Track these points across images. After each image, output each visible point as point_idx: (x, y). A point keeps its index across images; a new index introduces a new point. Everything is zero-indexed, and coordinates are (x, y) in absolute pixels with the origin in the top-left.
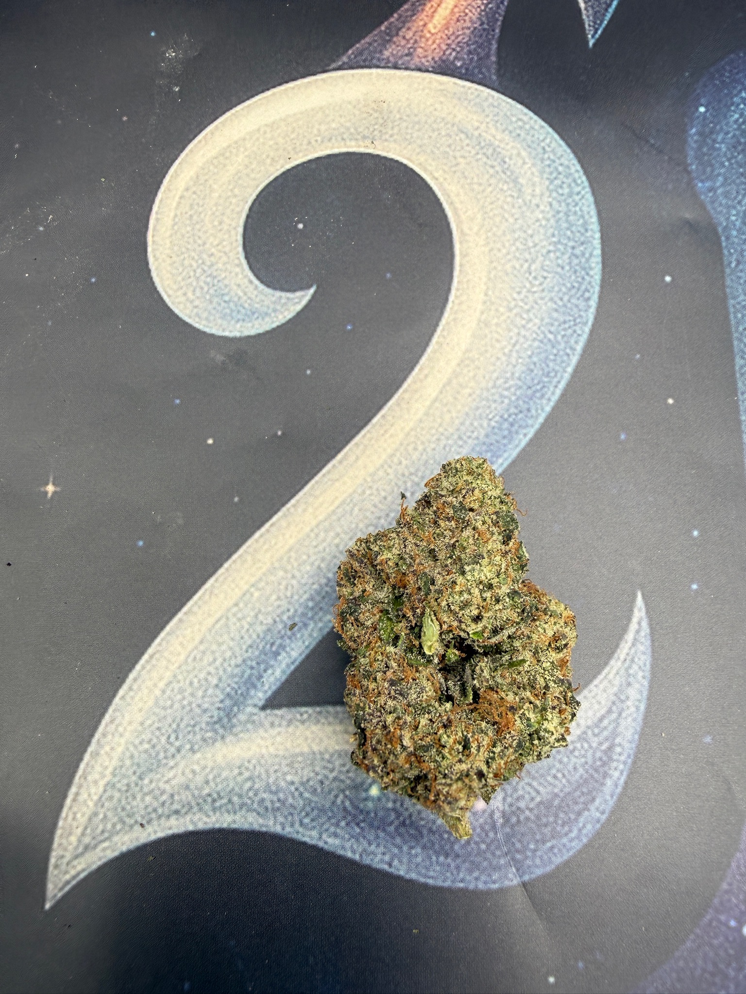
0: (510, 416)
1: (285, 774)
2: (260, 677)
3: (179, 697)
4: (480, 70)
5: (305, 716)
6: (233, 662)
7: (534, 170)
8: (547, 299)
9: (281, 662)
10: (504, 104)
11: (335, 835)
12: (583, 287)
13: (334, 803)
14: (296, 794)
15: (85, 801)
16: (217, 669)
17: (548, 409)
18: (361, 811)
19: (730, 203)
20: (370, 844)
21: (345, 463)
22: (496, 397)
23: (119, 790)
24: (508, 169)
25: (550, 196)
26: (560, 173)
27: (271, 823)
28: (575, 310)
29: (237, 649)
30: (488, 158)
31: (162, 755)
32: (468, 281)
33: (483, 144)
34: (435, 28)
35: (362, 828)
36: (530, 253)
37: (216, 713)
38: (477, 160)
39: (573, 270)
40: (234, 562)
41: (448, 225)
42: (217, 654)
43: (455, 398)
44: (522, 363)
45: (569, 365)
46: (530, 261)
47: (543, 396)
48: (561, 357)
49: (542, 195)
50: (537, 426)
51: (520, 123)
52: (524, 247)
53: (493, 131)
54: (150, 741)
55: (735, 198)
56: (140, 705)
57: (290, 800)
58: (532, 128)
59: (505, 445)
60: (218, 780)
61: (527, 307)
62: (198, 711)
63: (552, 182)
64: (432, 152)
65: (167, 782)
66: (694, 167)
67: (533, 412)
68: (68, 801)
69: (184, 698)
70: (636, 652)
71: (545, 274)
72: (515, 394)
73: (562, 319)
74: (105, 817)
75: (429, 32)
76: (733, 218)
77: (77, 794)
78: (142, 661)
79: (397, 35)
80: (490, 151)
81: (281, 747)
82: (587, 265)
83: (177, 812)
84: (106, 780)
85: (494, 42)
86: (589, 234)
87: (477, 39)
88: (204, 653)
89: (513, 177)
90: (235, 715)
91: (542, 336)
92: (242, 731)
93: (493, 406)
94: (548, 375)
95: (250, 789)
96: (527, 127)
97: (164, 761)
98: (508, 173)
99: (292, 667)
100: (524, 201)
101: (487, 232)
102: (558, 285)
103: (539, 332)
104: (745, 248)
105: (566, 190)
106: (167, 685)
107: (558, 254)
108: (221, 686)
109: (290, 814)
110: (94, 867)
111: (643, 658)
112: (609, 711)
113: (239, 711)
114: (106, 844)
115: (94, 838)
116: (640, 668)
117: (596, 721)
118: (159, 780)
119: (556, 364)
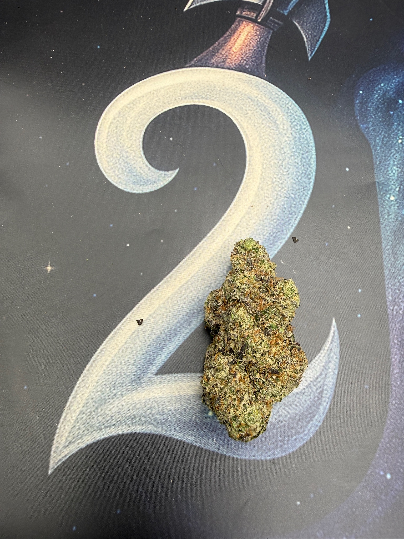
0: (274, 233)
1: (167, 406)
2: (154, 360)
3: (115, 369)
4: (257, 69)
5: (176, 378)
6: (141, 353)
7: (284, 117)
8: (290, 178)
9: (164, 353)
10: (269, 86)
11: (192, 435)
12: (308, 173)
13: (191, 420)
14: (172, 416)
15: (70, 421)
16: (133, 356)
17: (292, 230)
18: (204, 424)
19: (376, 134)
20: (209, 439)
21: (194, 256)
22: (267, 224)
23: (86, 415)
24: (271, 116)
25: (291, 130)
26: (296, 119)
27: (160, 430)
28: (304, 184)
29: (143, 347)
30: (262, 111)
31: (107, 397)
32: (253, 169)
33: (259, 104)
34: (236, 49)
35: (205, 432)
36: (282, 157)
37: (133, 377)
38: (257, 112)
39: (302, 165)
40: (141, 304)
41: (243, 141)
42: (134, 349)
43: (248, 225)
44: (279, 208)
45: (301, 209)
46: (282, 160)
47: (289, 224)
48: (298, 205)
49: (288, 129)
50: (286, 239)
51: (277, 96)
52: (279, 154)
53: (264, 98)
54: (101, 391)
55: (378, 132)
56: (97, 373)
57: (169, 419)
58: (282, 98)
59: (271, 248)
60: (135, 409)
61: (281, 182)
62: (124, 376)
63: (292, 123)
64: (235, 107)
65: (109, 411)
66: (358, 118)
67: (285, 232)
68: (62, 420)
70: (333, 347)
71: (289, 166)
72: (276, 223)
73: (297, 188)
74: (79, 427)
75: (233, 51)
76: (378, 141)
77: (66, 417)
78: (97, 353)
79: (218, 52)
80: (263, 108)
81: (165, 393)
82: (309, 163)
83: (114, 425)
84: (80, 410)
85: (264, 57)
86: (310, 148)
87: (256, 55)
88: (127, 348)
89: (274, 121)
90: (142, 378)
91: (288, 196)
92: (146, 386)
93: (266, 228)
94: (291, 214)
95: (150, 413)
96: (280, 97)
97: (108, 400)
98: (271, 119)
99: (170, 355)
100: (279, 132)
101: (262, 146)
102: (296, 172)
103: (287, 194)
104: (383, 155)
105: (299, 127)
106: (110, 364)
107: (296, 157)
108: (135, 364)
109: (170, 425)
110: (74, 452)
111: (336, 349)
112: (321, 374)
113: (144, 376)
114: (80, 441)
115: (74, 438)
116: (335, 354)
117: (315, 378)
118: (105, 409)
119: (295, 209)
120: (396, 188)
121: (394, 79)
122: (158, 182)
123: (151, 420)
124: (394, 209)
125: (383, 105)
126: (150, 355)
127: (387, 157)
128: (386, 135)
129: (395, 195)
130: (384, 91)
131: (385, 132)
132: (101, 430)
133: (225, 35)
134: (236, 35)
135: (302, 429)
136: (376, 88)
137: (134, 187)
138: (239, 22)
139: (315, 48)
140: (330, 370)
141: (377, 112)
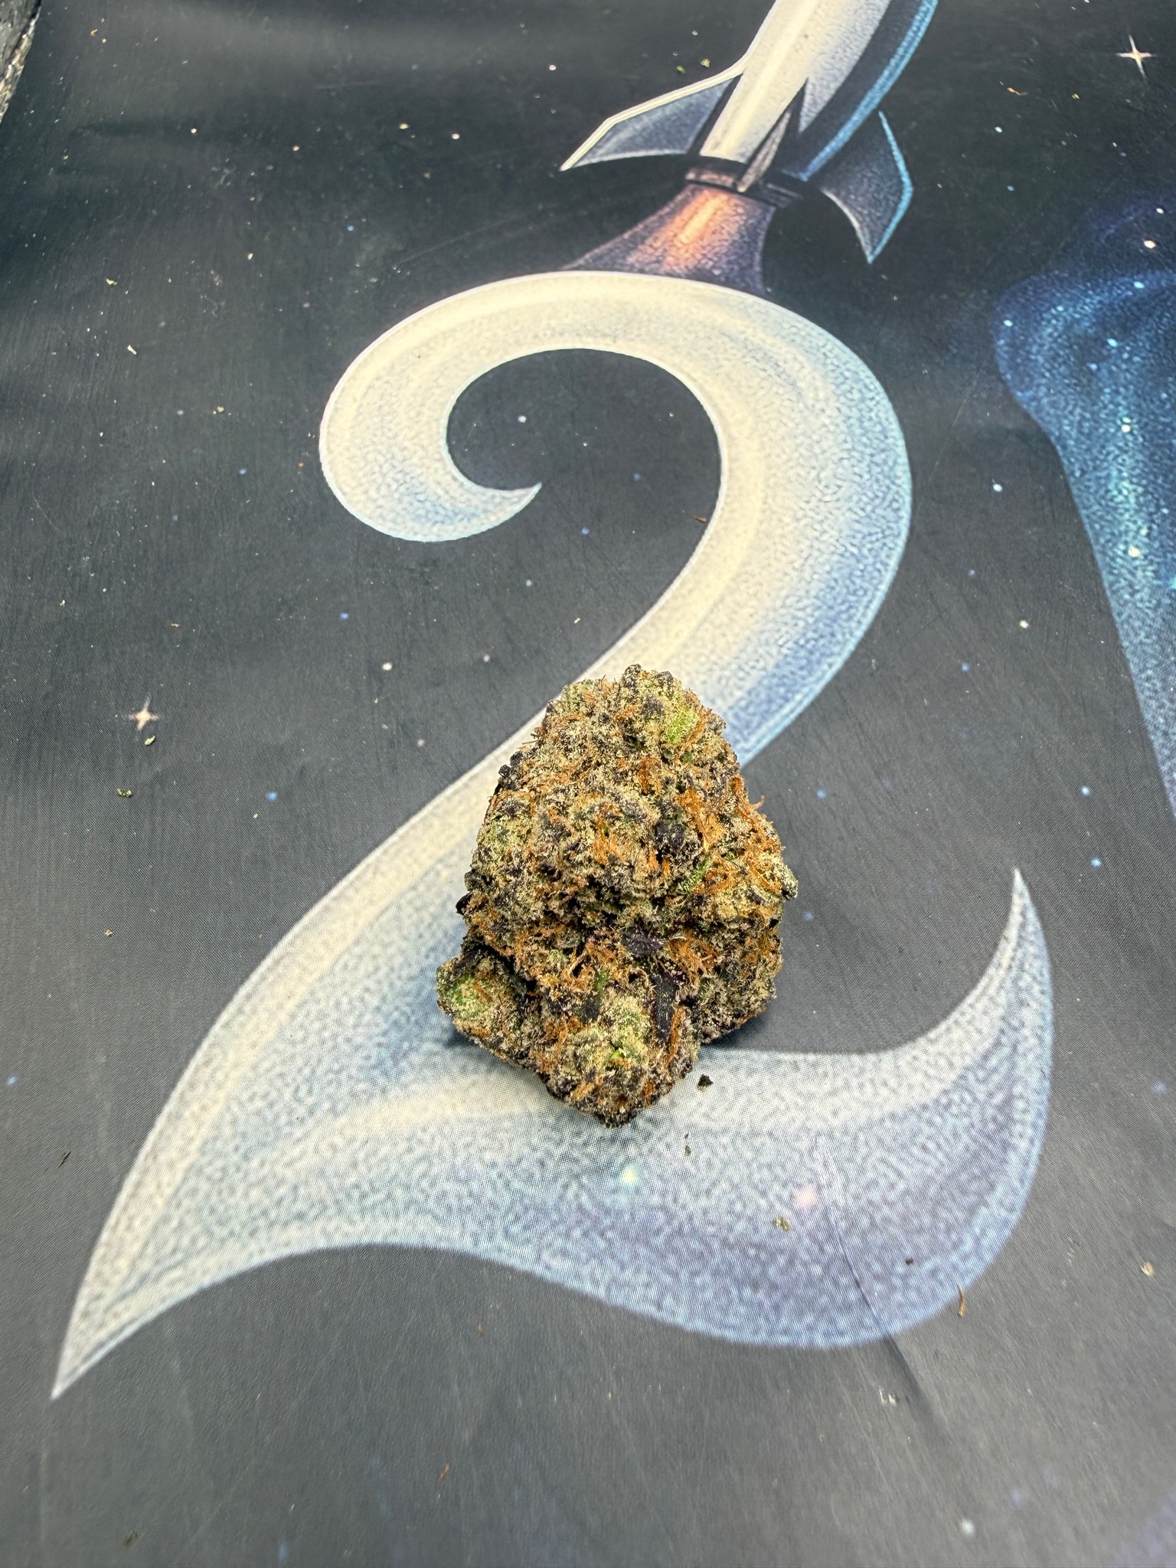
0: (807, 641)
1: (482, 1150)
3: (317, 1025)
4: (743, 279)
6: (405, 973)
7: (815, 374)
8: (844, 509)
10: (773, 311)
12: (890, 497)
13: (561, 1199)
14: (499, 1183)
16: (379, 982)
17: (859, 633)
18: (607, 1212)
19: (1059, 413)
20: (623, 1268)
22: (788, 618)
24: (782, 372)
25: (837, 401)
26: (847, 378)
28: (883, 521)
29: (412, 953)
30: (757, 361)
31: (283, 1119)
32: (740, 488)
33: (750, 348)
34: (687, 238)
35: (610, 1242)
36: (817, 460)
37: (374, 1052)
38: (745, 363)
39: (874, 479)
41: (712, 427)
42: (381, 961)
43: (732, 620)
44: (819, 581)
45: (881, 582)
46: (818, 469)
47: (850, 618)
48: (870, 573)
49: (827, 400)
50: (846, 655)
51: (794, 330)
52: (809, 454)
53: (762, 335)
54: (265, 1096)
55: (1065, 408)
56: (254, 1037)
57: (489, 1195)
58: (809, 335)
59: (803, 678)
60: (373, 1161)
61: (819, 518)
62: (346, 1048)
63: (838, 386)
64: (689, 354)
65: (289, 1164)
66: (1009, 377)
67: (839, 637)
69: (324, 1028)
71: (839, 483)
72: (812, 616)
73: (866, 531)
75: (681, 242)
76: (1067, 428)
79: (643, 243)
80: (759, 356)
82: (892, 474)
83: (300, 1216)
84: (188, 1161)
85: (757, 254)
86: (890, 441)
87: (737, 251)
88: (360, 957)
89: (790, 380)
90: (405, 1055)
91: (842, 549)
92: (414, 1081)
93: (784, 629)
94: (855, 593)
95: (424, 1175)
96: (803, 333)
97: (287, 1129)
98: (784, 377)
100: (805, 405)
101: (762, 436)
102: (857, 493)
103: (838, 545)
104: (1088, 457)
105: (856, 395)
106: (300, 1006)
107: (854, 462)
108: (385, 1008)
109: (489, 1218)
110: (151, 1315)
111: (1037, 964)
112: (998, 1044)
113: (411, 1049)
114: (177, 1273)
115: (157, 1262)
116: (1034, 978)
117: (978, 1058)
118: (276, 1161)
119: (864, 581)
120: (1140, 528)
121: (1088, 296)
122: (483, 516)
123: (428, 1196)
124: (1145, 576)
125: (1067, 351)
127: (1098, 462)
128: (1088, 415)
129: (1140, 544)
130: (1065, 320)
131: (1084, 409)
132: (252, 1234)
133: (662, 212)
134: (687, 212)
135: (954, 1236)
136: (1045, 315)
137: (417, 527)
138: (693, 192)
139: (880, 240)
140: (1026, 1032)
141: (1056, 365)
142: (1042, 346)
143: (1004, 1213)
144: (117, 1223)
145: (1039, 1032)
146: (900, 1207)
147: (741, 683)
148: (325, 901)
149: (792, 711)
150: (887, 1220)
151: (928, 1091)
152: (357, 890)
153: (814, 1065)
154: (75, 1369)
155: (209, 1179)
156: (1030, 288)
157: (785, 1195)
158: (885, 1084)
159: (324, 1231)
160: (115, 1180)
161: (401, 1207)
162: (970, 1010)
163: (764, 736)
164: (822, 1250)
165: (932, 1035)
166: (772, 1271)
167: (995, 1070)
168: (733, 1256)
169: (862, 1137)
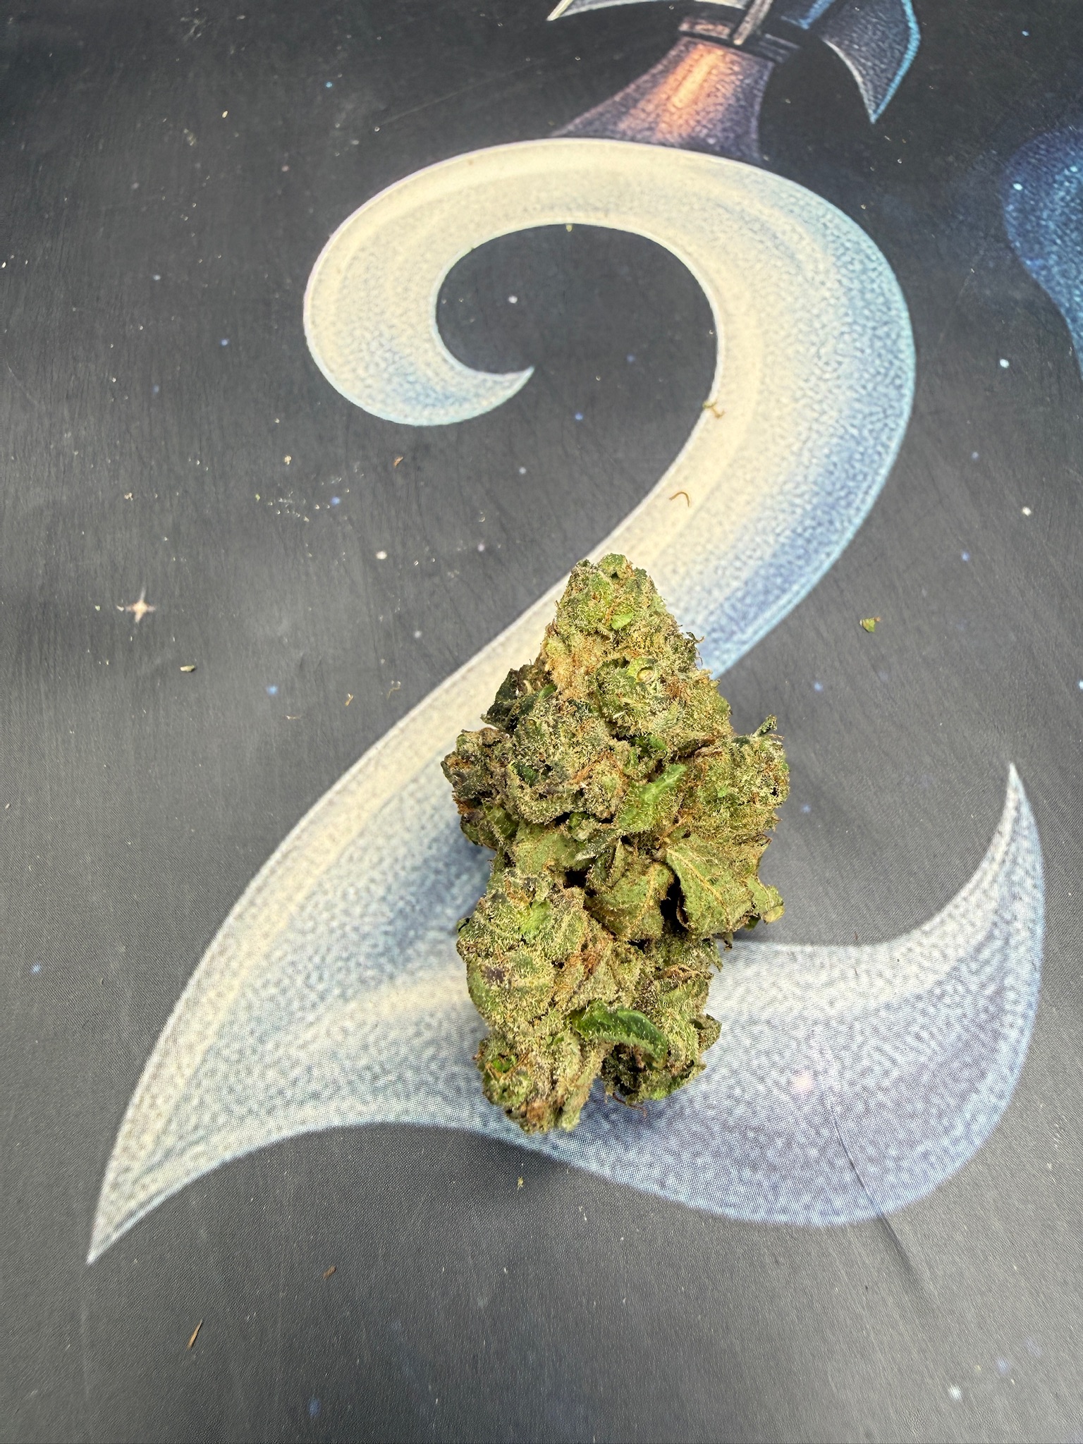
0: (805, 530)
2: (451, 884)
3: (325, 915)
4: (738, 147)
6: (408, 864)
7: (814, 245)
8: (844, 388)
10: (770, 182)
12: (892, 373)
15: (172, 1078)
16: (384, 873)
17: (858, 521)
19: (1070, 282)
20: (627, 1149)
22: (785, 506)
24: (781, 244)
25: (838, 272)
26: (847, 249)
28: (885, 400)
29: (415, 844)
30: (754, 233)
31: (296, 1005)
32: (738, 368)
33: (747, 219)
34: (681, 101)
35: (613, 1122)
36: (817, 336)
37: (381, 940)
38: (742, 235)
39: (876, 353)
41: (707, 304)
42: (385, 852)
43: (728, 507)
44: (817, 465)
45: (880, 466)
46: (818, 345)
47: (849, 505)
48: (870, 456)
49: (827, 272)
50: (844, 543)
51: (793, 200)
52: (809, 329)
53: (759, 206)
54: (278, 983)
55: (1076, 277)
56: (267, 928)
58: (808, 204)
59: (800, 568)
60: (383, 1045)
61: (819, 397)
62: (354, 936)
63: (838, 258)
64: (684, 226)
66: (1018, 244)
67: (838, 525)
70: (1018, 852)
71: (840, 359)
72: (810, 502)
73: (867, 411)
74: (202, 1102)
75: (674, 106)
76: (1078, 299)
77: (160, 1066)
78: (271, 862)
79: (635, 107)
80: (757, 226)
82: (895, 349)
83: (315, 1096)
84: (207, 1043)
86: (893, 313)
87: (732, 116)
88: (365, 850)
89: (789, 253)
90: (411, 943)
91: (841, 431)
92: (421, 968)
93: (781, 517)
94: (854, 478)
95: (433, 1058)
96: (802, 203)
97: (299, 1014)
98: (782, 249)
100: (804, 278)
101: (760, 312)
102: (858, 369)
103: (837, 426)
105: (858, 267)
106: (308, 898)
107: (855, 336)
108: (390, 898)
110: (177, 1187)
111: (1030, 858)
112: (990, 937)
113: (417, 937)
114: (199, 1148)
115: (181, 1138)
116: (1027, 872)
117: (971, 950)
118: (290, 1044)
119: (864, 465)
122: (475, 400)
123: (437, 1079)
125: (1080, 216)
126: (437, 872)
130: (1079, 183)
132: (269, 1112)
133: (654, 71)
134: (680, 71)
135: (945, 1122)
136: (1057, 177)
137: (408, 409)
138: (687, 46)
139: (884, 96)
140: (1018, 925)
141: (1068, 232)
142: (1053, 210)
143: (994, 1100)
144: (141, 1101)
145: (1031, 925)
146: (893, 1093)
147: (737, 573)
148: (329, 795)
149: (790, 602)
150: (881, 1105)
151: (922, 982)
152: (359, 784)
153: (812, 956)
154: (108, 1237)
155: (227, 1060)
156: (1043, 146)
157: (783, 1081)
158: (880, 975)
159: (338, 1110)
160: (138, 1062)
161: (411, 1088)
162: (964, 903)
163: (761, 628)
164: (818, 1133)
165: (927, 927)
166: (770, 1153)
167: (987, 962)
168: (733, 1138)
169: (857, 1026)
